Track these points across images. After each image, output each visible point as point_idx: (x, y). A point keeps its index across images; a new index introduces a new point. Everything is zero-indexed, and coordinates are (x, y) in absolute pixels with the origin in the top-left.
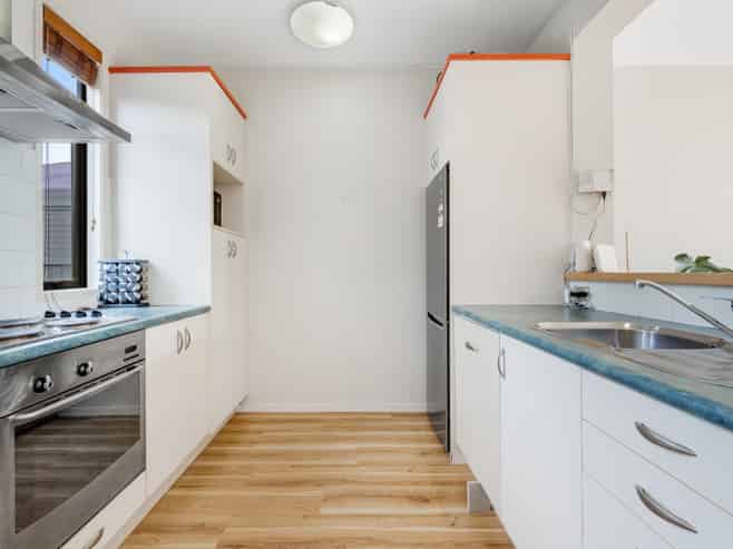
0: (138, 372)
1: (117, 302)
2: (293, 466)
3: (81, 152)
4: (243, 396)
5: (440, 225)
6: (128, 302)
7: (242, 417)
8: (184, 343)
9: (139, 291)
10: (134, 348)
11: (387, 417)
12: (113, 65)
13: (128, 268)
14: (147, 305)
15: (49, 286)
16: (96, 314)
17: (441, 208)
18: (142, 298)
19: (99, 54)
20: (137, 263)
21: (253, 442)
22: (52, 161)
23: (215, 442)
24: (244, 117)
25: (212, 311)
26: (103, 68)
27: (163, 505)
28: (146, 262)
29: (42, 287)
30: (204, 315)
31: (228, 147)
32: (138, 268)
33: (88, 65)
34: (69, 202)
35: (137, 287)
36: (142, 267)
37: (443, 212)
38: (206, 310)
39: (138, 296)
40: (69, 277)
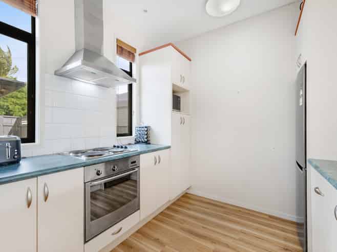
0: (136, 171)
1: (140, 142)
2: (203, 227)
3: (130, 86)
4: (189, 186)
5: (301, 104)
6: (142, 142)
7: (189, 195)
8: (157, 161)
9: (147, 138)
10: (135, 162)
11: (266, 217)
12: (140, 52)
13: (143, 129)
14: (149, 144)
15: (118, 135)
16: (126, 148)
17: (301, 93)
18: (148, 141)
19: (135, 50)
20: (146, 127)
21: (189, 209)
22: (120, 93)
23: (174, 204)
24: (190, 60)
25: (171, 148)
26: (137, 55)
27: (149, 225)
28: (149, 127)
29: (116, 135)
30: (168, 149)
31: (181, 76)
32: (146, 129)
33: (131, 56)
34: (127, 105)
35: (146, 136)
36: (148, 129)
37: (302, 95)
38: (169, 147)
39: (146, 140)
40: (127, 132)
